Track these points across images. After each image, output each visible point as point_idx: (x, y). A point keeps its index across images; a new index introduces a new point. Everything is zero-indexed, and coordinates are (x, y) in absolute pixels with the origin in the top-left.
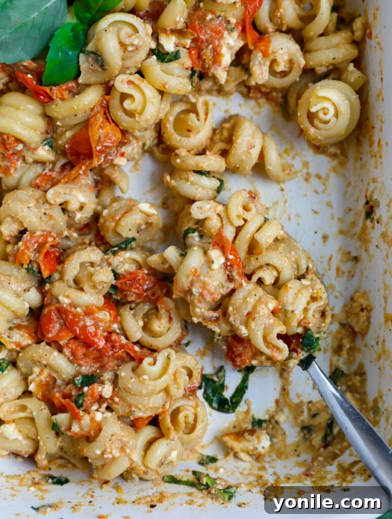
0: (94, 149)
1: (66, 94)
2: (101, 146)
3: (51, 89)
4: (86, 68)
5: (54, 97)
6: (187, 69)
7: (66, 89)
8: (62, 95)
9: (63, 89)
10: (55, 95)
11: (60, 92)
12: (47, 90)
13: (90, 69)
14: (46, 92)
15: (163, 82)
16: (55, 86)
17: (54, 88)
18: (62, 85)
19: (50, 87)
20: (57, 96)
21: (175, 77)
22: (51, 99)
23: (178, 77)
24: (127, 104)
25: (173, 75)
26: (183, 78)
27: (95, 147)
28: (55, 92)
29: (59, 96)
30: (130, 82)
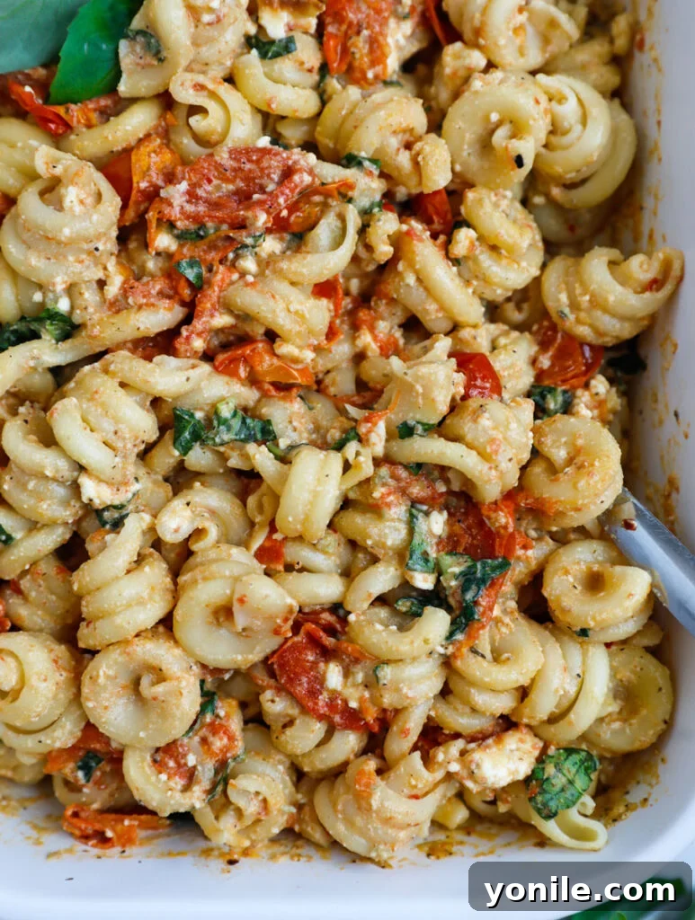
0: (135, 185)
1: (94, 117)
2: (148, 182)
3: (67, 110)
4: (131, 64)
5: (74, 123)
6: (310, 71)
7: (95, 110)
8: (88, 120)
9: (89, 110)
10: (75, 119)
11: (85, 113)
12: (61, 110)
13: (138, 64)
14: (58, 116)
15: (268, 96)
16: (76, 103)
17: (73, 106)
18: (88, 102)
19: (66, 106)
20: (79, 122)
21: (289, 87)
22: (68, 127)
23: (294, 86)
24: (196, 121)
25: (285, 84)
26: (304, 88)
27: (138, 183)
28: (75, 114)
29: (83, 121)
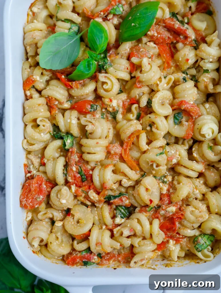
3: (72, 84)
5: (74, 87)
7: (79, 83)
9: (77, 83)
10: (74, 86)
11: (76, 85)
12: (70, 83)
16: (74, 81)
18: (77, 81)
19: (72, 82)
20: (75, 87)
22: (71, 87)
24: (105, 86)
30: (105, 77)
